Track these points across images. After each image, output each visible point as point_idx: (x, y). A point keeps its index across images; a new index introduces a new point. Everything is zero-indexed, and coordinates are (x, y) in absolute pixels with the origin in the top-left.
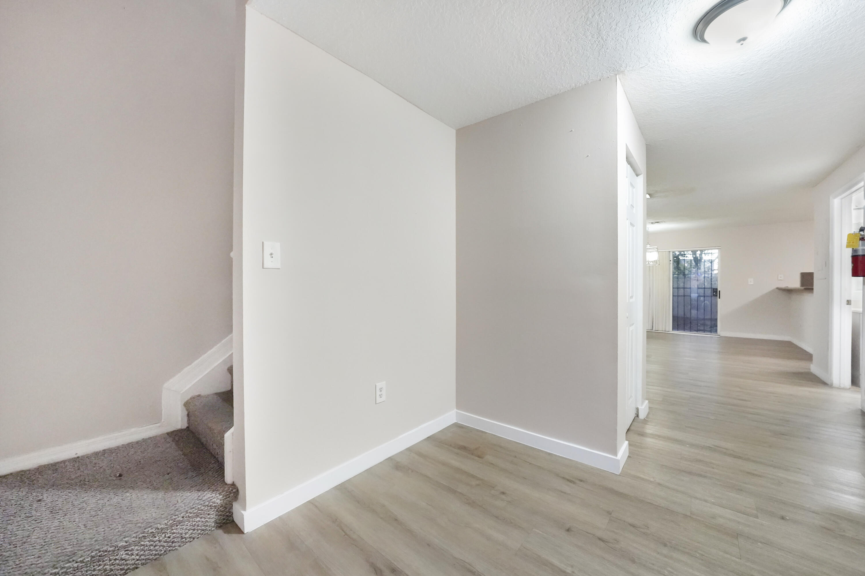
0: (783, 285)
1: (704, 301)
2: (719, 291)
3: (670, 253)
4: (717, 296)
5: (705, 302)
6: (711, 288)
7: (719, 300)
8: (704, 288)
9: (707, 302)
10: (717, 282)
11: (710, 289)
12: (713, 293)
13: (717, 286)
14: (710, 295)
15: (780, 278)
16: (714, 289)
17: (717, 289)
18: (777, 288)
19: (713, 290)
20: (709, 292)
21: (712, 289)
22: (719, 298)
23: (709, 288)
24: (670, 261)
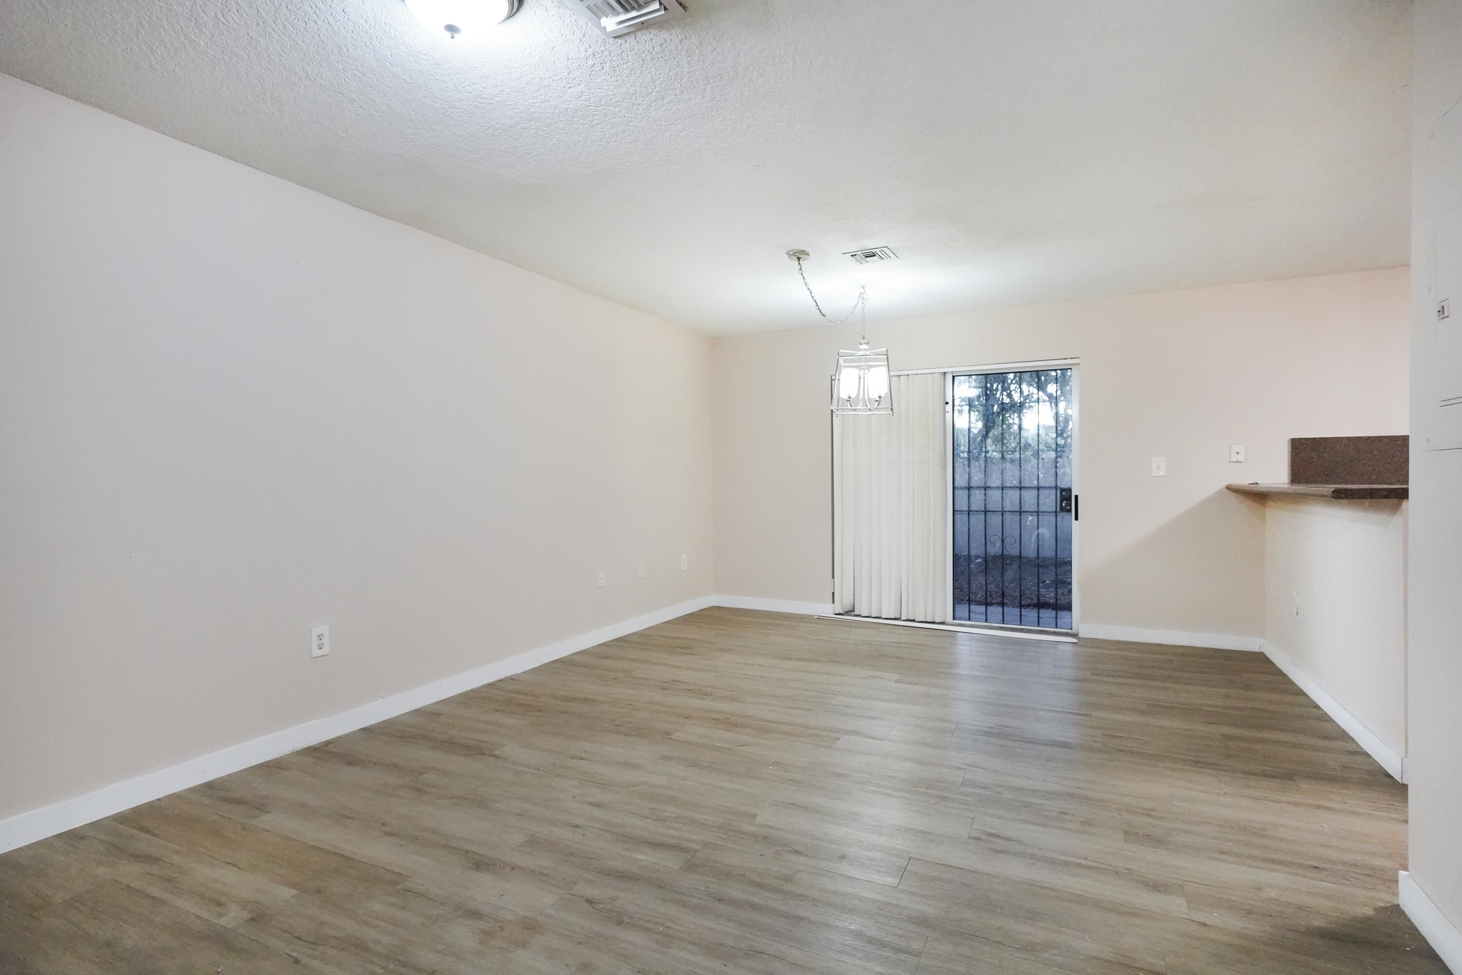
0: (1243, 480)
1: (1038, 529)
2: (1076, 497)
3: (945, 378)
4: (1070, 511)
5: (1040, 530)
6: (1056, 487)
7: (1074, 523)
8: (1038, 488)
9: (1046, 532)
10: (1071, 470)
11: (1053, 492)
12: (1061, 502)
13: (1071, 481)
14: (1054, 509)
15: (1235, 458)
16: (1062, 490)
17: (1069, 490)
18: (1228, 488)
19: (1061, 494)
20: (1049, 501)
21: (1059, 491)
22: (1076, 519)
23: (1050, 488)
24: (947, 403)
